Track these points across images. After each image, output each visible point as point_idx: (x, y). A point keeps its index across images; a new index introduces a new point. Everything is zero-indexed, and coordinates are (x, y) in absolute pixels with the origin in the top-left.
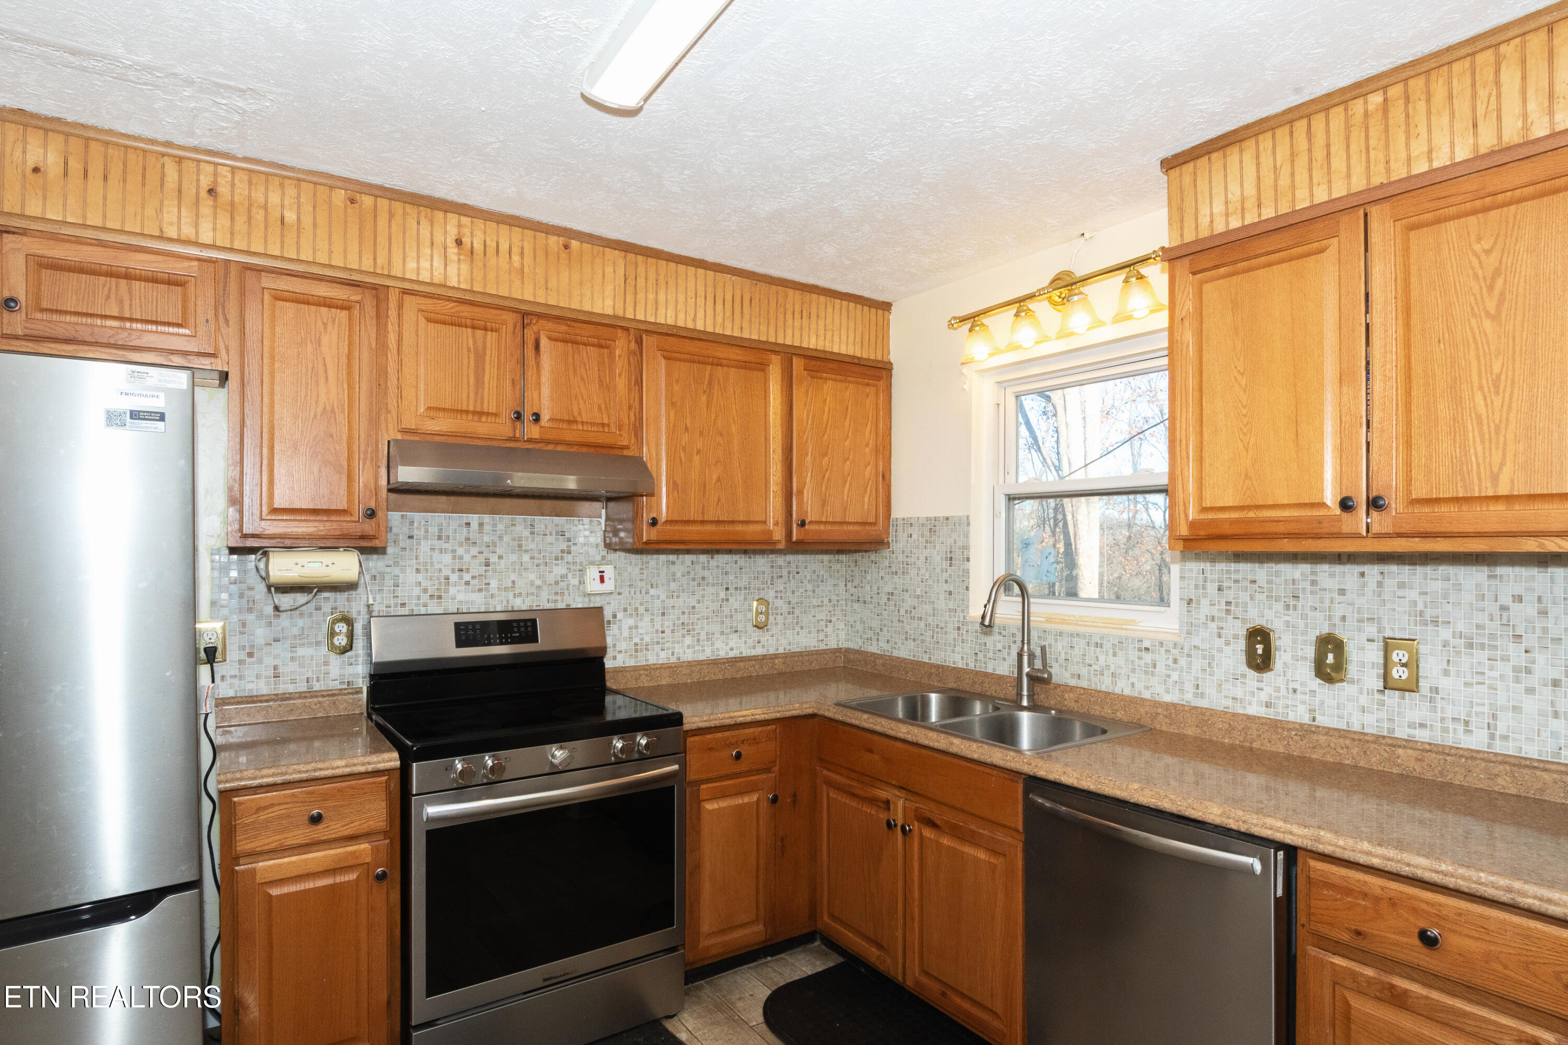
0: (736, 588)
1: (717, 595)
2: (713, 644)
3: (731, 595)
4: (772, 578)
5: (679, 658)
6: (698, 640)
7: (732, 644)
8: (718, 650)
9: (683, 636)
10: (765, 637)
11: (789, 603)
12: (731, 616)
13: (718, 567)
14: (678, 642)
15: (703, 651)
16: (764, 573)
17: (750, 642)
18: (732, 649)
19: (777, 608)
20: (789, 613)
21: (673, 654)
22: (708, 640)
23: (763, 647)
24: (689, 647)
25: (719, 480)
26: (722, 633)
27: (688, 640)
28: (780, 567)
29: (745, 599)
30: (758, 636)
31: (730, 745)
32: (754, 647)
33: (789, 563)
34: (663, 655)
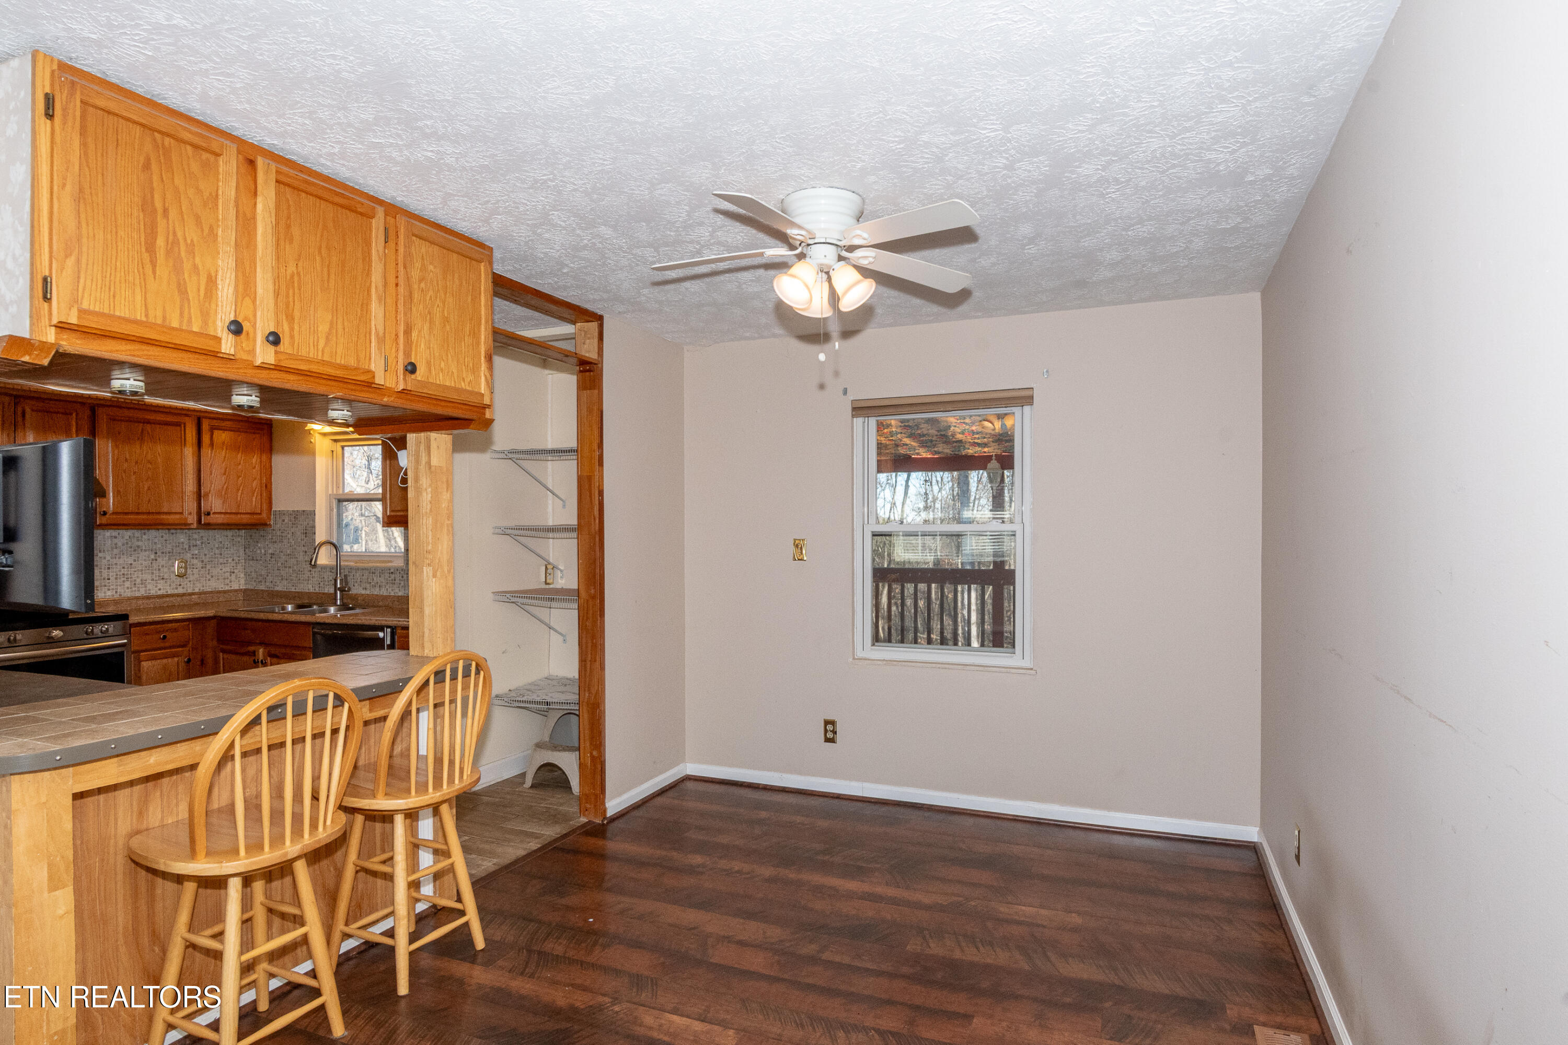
0: (163, 553)
1: (149, 557)
2: (146, 587)
3: (159, 556)
4: (190, 546)
5: (120, 595)
6: (135, 584)
7: (160, 586)
8: (149, 590)
9: (124, 581)
10: (184, 582)
11: (202, 561)
12: (159, 570)
13: (149, 539)
14: (120, 586)
15: (139, 591)
16: (183, 543)
17: (174, 586)
18: (160, 589)
19: (193, 565)
20: (202, 568)
21: (116, 592)
22: (142, 584)
23: (183, 588)
24: (128, 588)
25: (149, 489)
26: (153, 580)
27: (127, 584)
28: (196, 540)
29: (169, 559)
30: (180, 581)
31: (159, 632)
32: (177, 588)
33: (202, 537)
34: (109, 593)
